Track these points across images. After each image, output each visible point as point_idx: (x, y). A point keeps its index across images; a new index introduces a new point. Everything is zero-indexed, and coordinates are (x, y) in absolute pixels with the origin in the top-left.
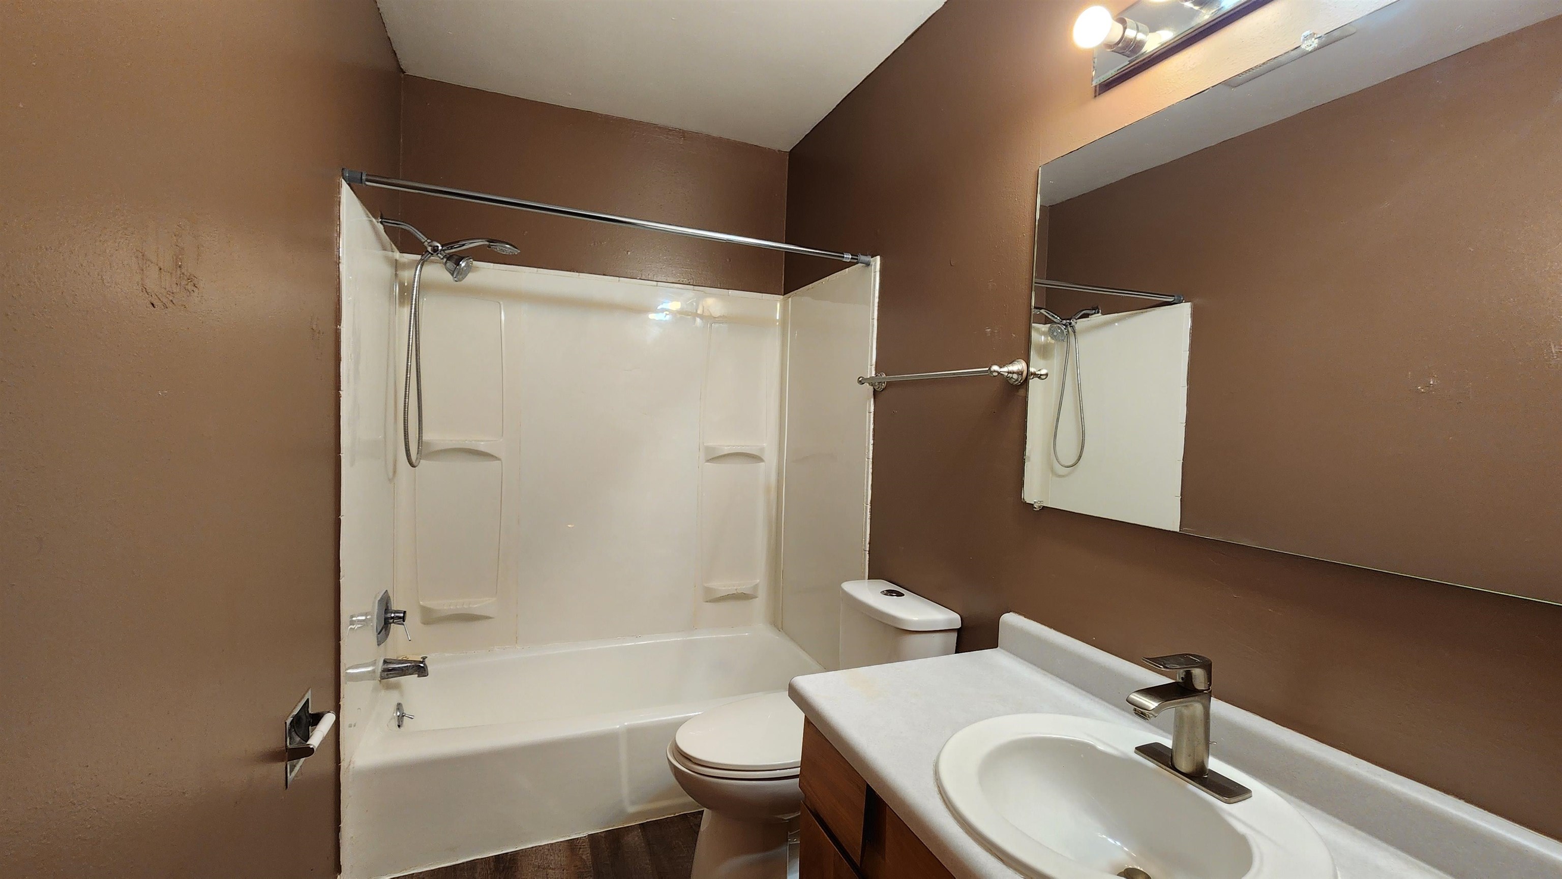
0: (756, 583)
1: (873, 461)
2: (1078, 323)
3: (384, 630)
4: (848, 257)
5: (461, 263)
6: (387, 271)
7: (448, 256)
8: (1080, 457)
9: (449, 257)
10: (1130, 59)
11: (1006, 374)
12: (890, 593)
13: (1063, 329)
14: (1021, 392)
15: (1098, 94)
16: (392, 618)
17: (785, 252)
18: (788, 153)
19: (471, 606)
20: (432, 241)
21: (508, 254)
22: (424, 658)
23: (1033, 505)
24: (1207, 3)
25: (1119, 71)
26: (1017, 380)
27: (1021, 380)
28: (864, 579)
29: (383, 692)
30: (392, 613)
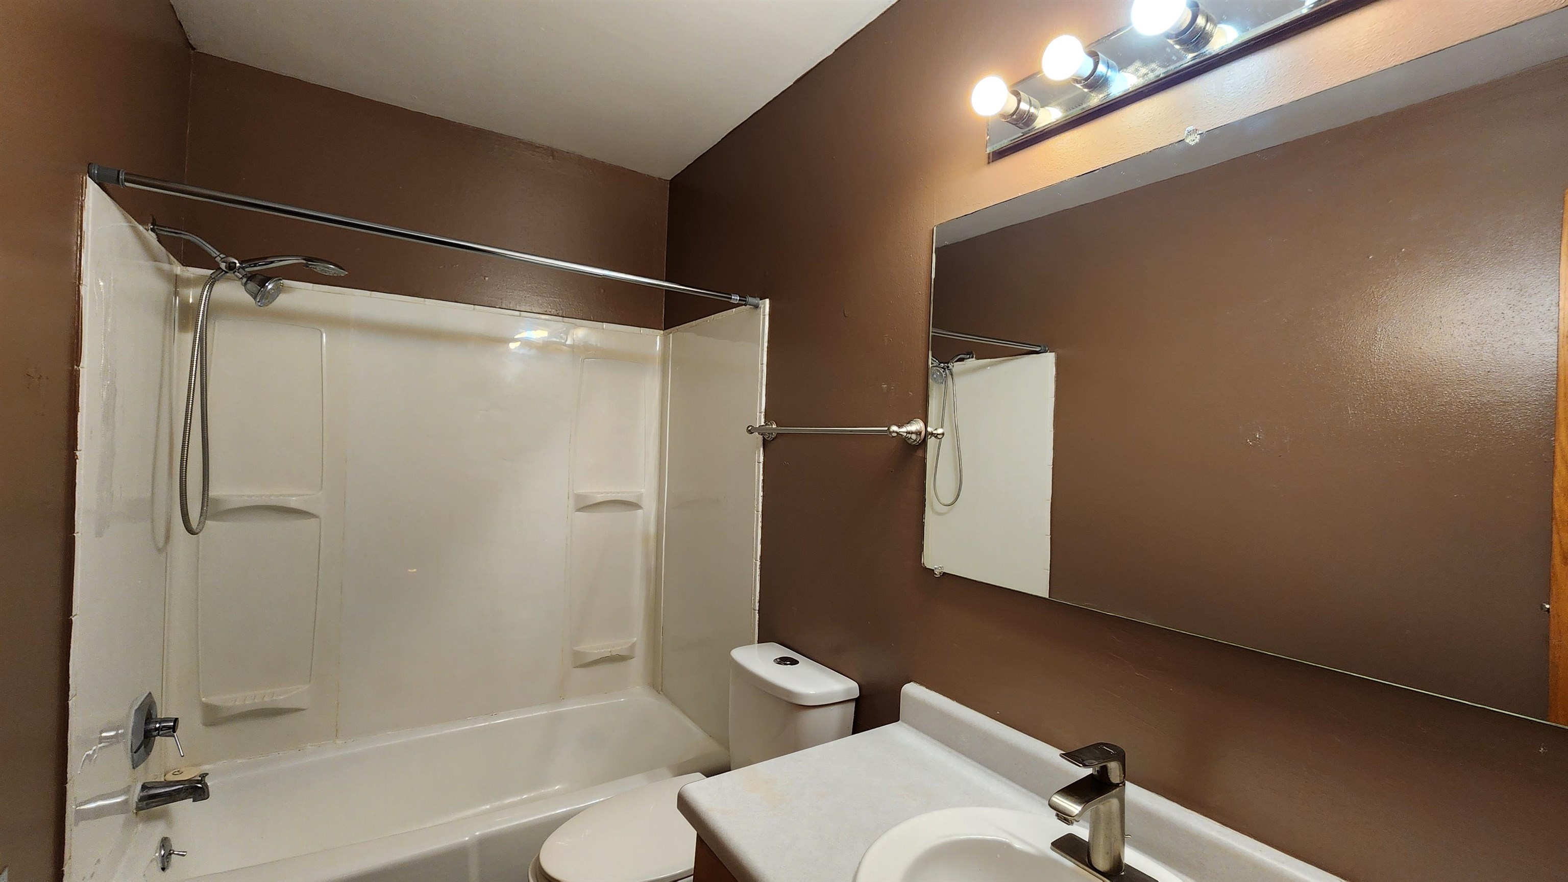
0: (634, 642)
1: (762, 514)
2: (955, 366)
3: (143, 747)
4: (736, 298)
5: (267, 284)
6: (161, 288)
7: (249, 275)
8: (958, 495)
9: (250, 277)
10: (1023, 131)
11: (905, 434)
12: (783, 661)
13: (941, 371)
14: (920, 453)
15: (991, 161)
16: (156, 729)
17: (666, 290)
18: (669, 182)
19: (274, 698)
20: (227, 256)
21: (331, 275)
22: (204, 776)
23: (933, 570)
24: (1096, 87)
25: (1013, 142)
26: (915, 440)
27: (919, 440)
28: (754, 644)
29: (141, 826)
30: (156, 722)
